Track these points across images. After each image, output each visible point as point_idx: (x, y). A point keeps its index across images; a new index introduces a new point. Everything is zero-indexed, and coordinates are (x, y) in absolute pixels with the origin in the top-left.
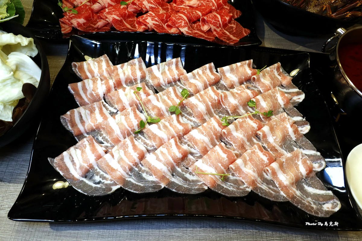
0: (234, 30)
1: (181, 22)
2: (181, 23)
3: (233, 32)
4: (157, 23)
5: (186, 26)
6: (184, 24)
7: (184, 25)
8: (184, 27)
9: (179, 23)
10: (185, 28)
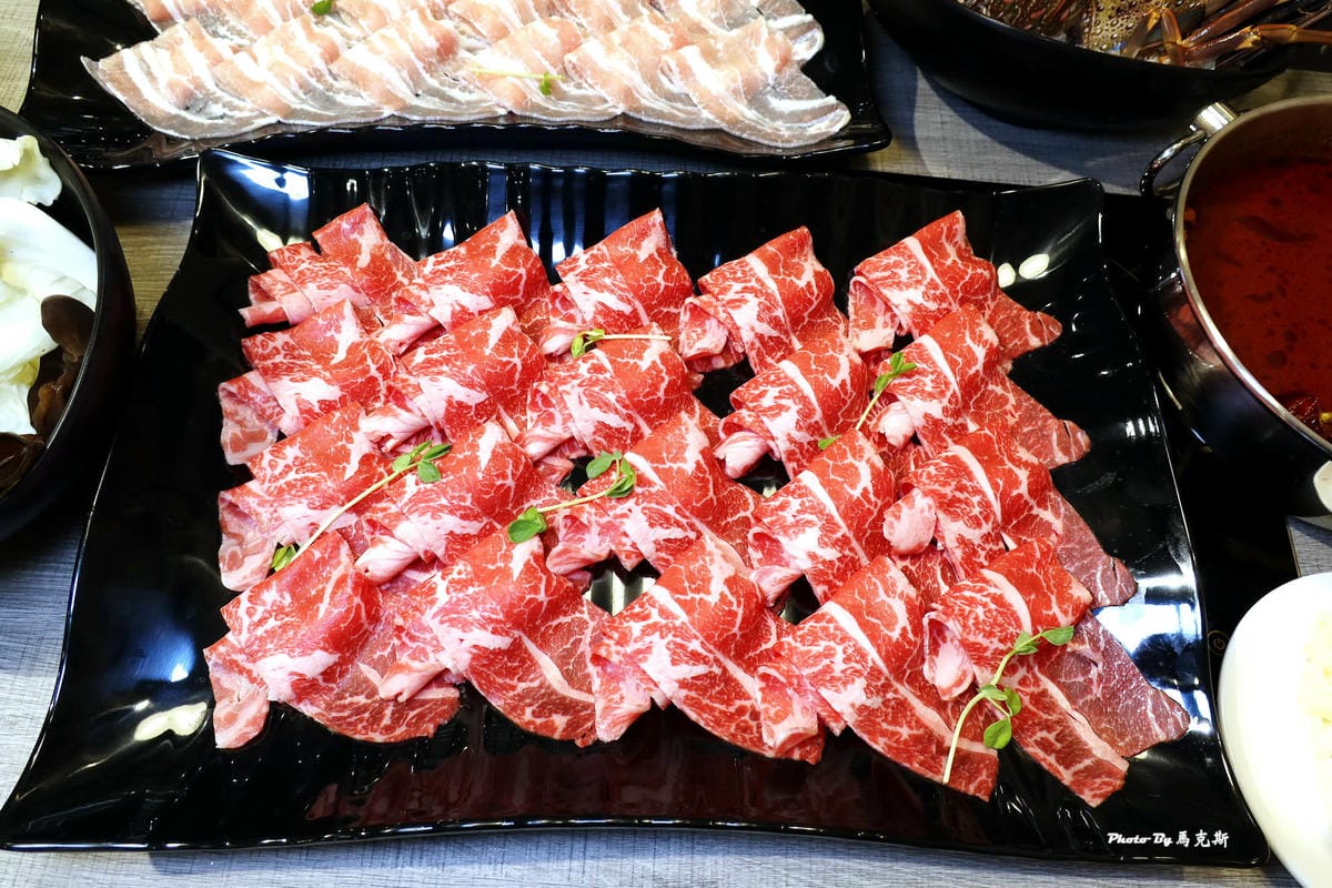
0: (1091, 681)
1: (829, 653)
2: (826, 656)
3: (1089, 697)
4: (701, 669)
5: (857, 671)
6: (843, 667)
7: (843, 672)
8: (845, 684)
9: (818, 656)
10: (849, 686)
